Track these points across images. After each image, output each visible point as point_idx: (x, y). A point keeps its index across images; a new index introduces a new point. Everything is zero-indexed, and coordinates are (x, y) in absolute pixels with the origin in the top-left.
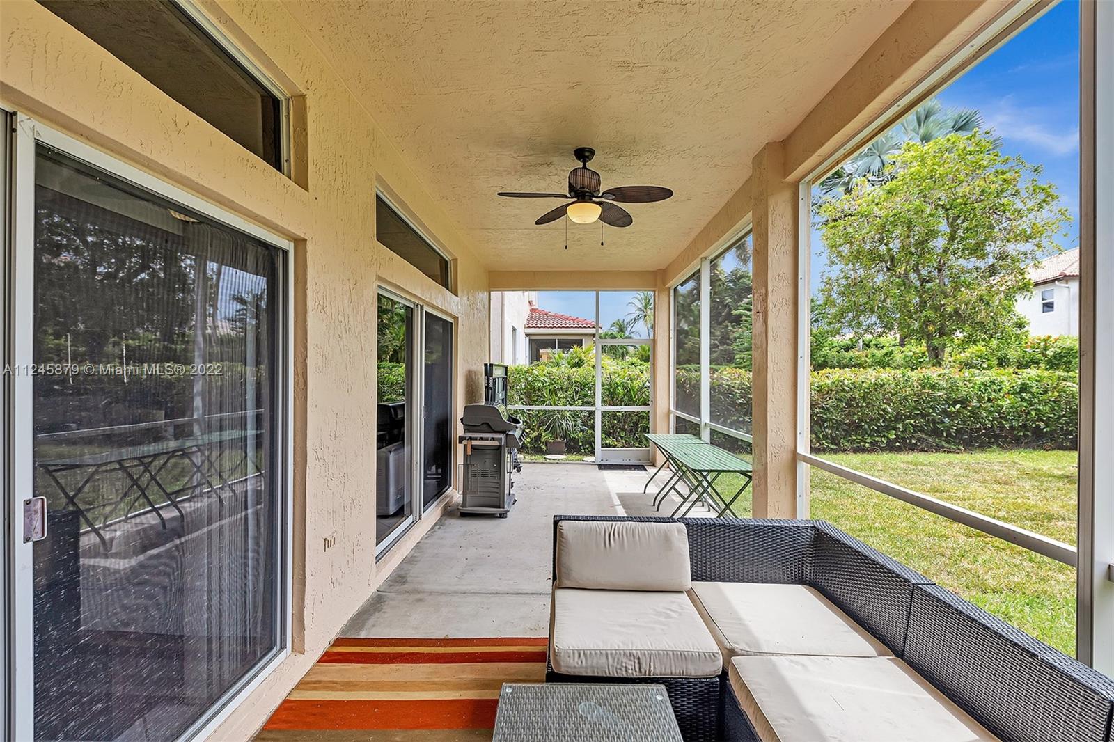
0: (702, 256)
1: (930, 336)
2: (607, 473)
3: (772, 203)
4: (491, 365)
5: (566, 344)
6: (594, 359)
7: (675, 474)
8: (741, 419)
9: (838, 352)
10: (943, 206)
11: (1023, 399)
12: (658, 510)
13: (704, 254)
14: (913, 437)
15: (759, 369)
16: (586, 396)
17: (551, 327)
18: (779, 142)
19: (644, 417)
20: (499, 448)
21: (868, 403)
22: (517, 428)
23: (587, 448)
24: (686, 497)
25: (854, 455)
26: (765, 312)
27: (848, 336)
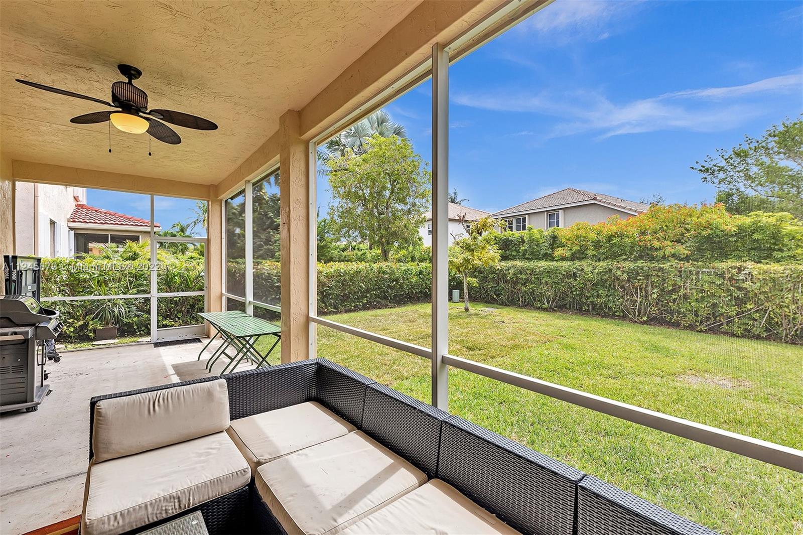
0: (247, 179)
1: (383, 244)
2: (162, 350)
3: (292, 150)
4: (15, 258)
5: (119, 239)
6: (149, 254)
7: (226, 341)
8: (278, 297)
9: (339, 252)
10: (388, 174)
11: (420, 278)
12: (210, 372)
13: (248, 177)
14: (375, 301)
15: (285, 262)
16: (141, 285)
17: (102, 223)
18: (296, 111)
19: (200, 299)
20: (25, 342)
21: (353, 283)
22: (51, 319)
23: (143, 331)
24: (233, 358)
25: (346, 314)
26: (288, 224)
27: (344, 243)
